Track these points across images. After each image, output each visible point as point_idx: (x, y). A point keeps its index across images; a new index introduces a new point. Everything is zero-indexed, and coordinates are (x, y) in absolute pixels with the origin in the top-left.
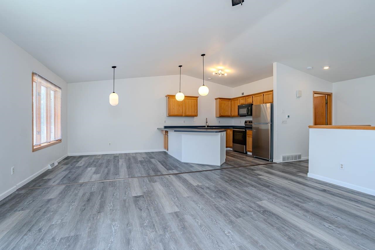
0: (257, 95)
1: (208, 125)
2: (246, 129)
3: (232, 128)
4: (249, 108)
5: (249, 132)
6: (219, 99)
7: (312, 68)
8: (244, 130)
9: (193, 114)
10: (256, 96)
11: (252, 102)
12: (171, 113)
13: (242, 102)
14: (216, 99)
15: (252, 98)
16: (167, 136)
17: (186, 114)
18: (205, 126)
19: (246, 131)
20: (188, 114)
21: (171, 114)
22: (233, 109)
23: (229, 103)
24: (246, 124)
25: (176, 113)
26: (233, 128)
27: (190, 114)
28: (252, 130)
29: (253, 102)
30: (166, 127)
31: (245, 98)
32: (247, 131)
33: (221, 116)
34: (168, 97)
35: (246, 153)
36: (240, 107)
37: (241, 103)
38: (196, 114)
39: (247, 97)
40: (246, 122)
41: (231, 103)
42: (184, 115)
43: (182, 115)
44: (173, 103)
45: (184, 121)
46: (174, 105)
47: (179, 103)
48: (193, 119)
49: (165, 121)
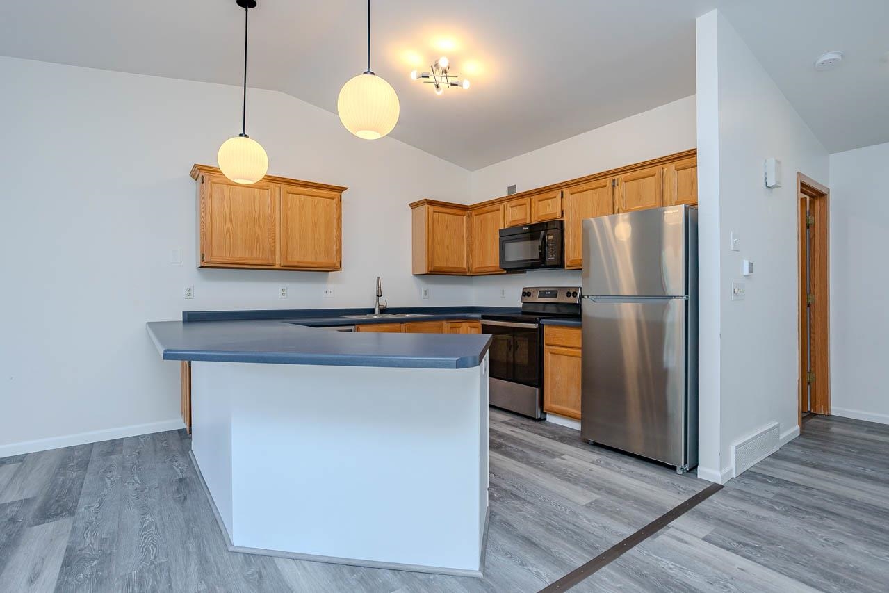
0: (584, 187)
1: (382, 302)
2: (542, 321)
3: (479, 315)
4: (551, 237)
5: (555, 334)
6: (427, 206)
7: (842, 56)
8: (534, 326)
9: (322, 260)
10: (576, 188)
11: (558, 215)
12: (215, 253)
13: (516, 215)
14: (413, 206)
15: (559, 196)
17: (289, 259)
18: (372, 311)
19: (541, 327)
20: (297, 258)
21: (216, 257)
22: (476, 244)
23: (463, 223)
24: (528, 299)
25: (241, 254)
26: (484, 317)
27: (310, 258)
28: (579, 327)
29: (562, 216)
30: (192, 318)
31: (527, 200)
32: (547, 330)
33: (435, 273)
34: (198, 178)
35: (542, 420)
36: (507, 236)
37: (510, 219)
38: (335, 261)
39: (535, 198)
40: (526, 294)
41: (468, 222)
42: (278, 262)
43: (271, 263)
44: (225, 205)
45: (283, 290)
46: (230, 214)
47: (257, 209)
48: (325, 281)
49: (189, 290)
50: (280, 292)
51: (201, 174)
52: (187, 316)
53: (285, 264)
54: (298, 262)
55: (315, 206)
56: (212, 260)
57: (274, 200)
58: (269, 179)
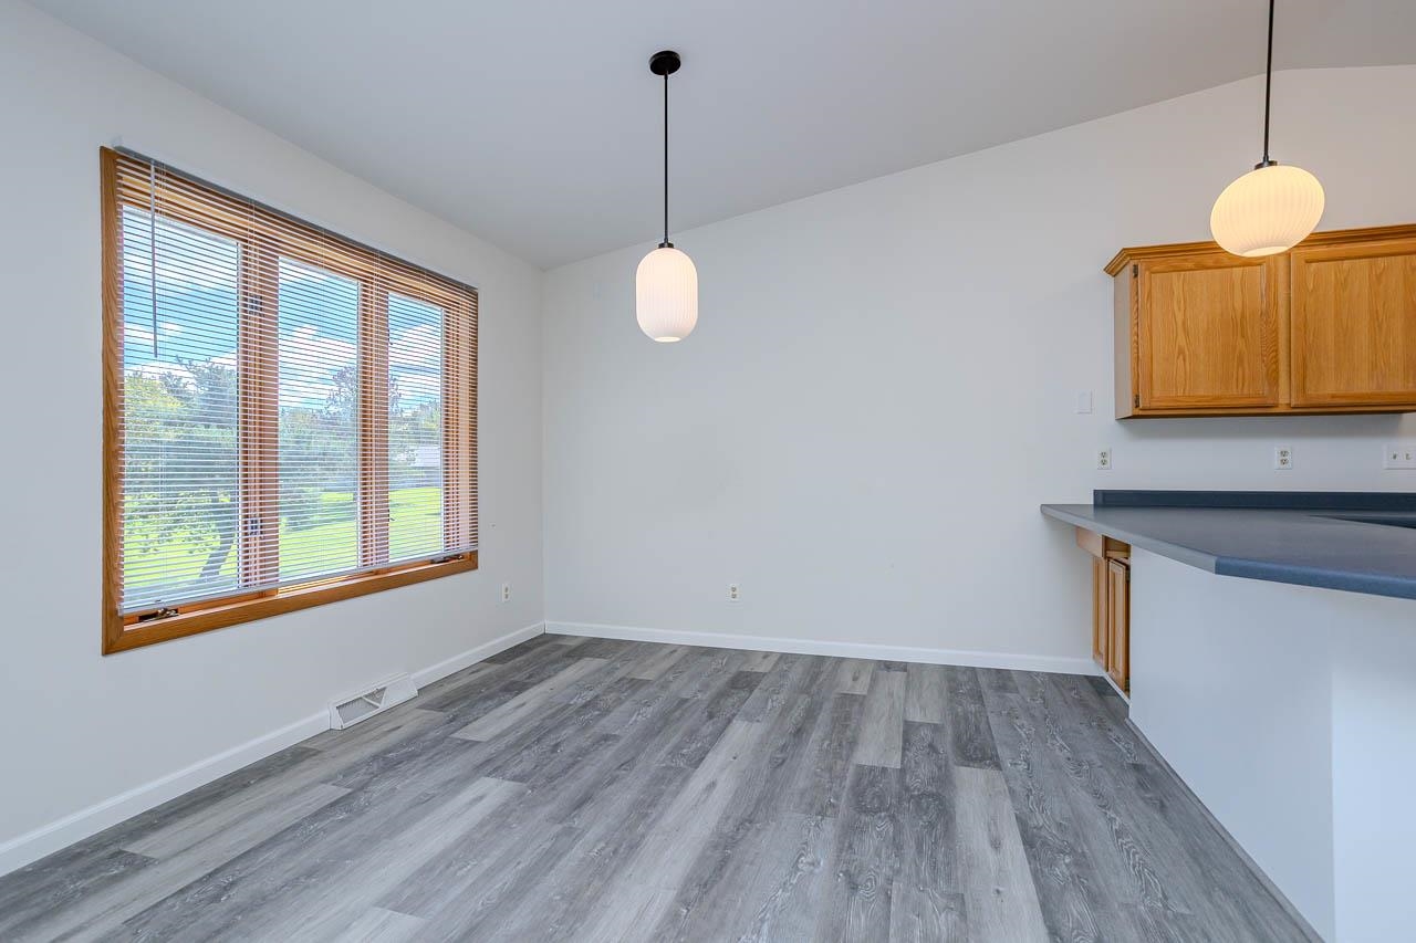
9: (1396, 387)
12: (1157, 393)
16: (1120, 571)
17: (1311, 392)
20: (1328, 388)
21: (1160, 395)
25: (1205, 390)
27: (1363, 386)
30: (1108, 501)
34: (1128, 271)
42: (1284, 399)
43: (1270, 402)
44: (1176, 308)
45: (1284, 453)
46: (1184, 323)
47: (1238, 305)
48: (1391, 432)
49: (1103, 455)
50: (1277, 458)
51: (1132, 263)
52: (1100, 496)
53: (1301, 402)
54: (1333, 396)
55: (1379, 278)
56: (1154, 405)
57: (1276, 281)
58: (1317, 239)
